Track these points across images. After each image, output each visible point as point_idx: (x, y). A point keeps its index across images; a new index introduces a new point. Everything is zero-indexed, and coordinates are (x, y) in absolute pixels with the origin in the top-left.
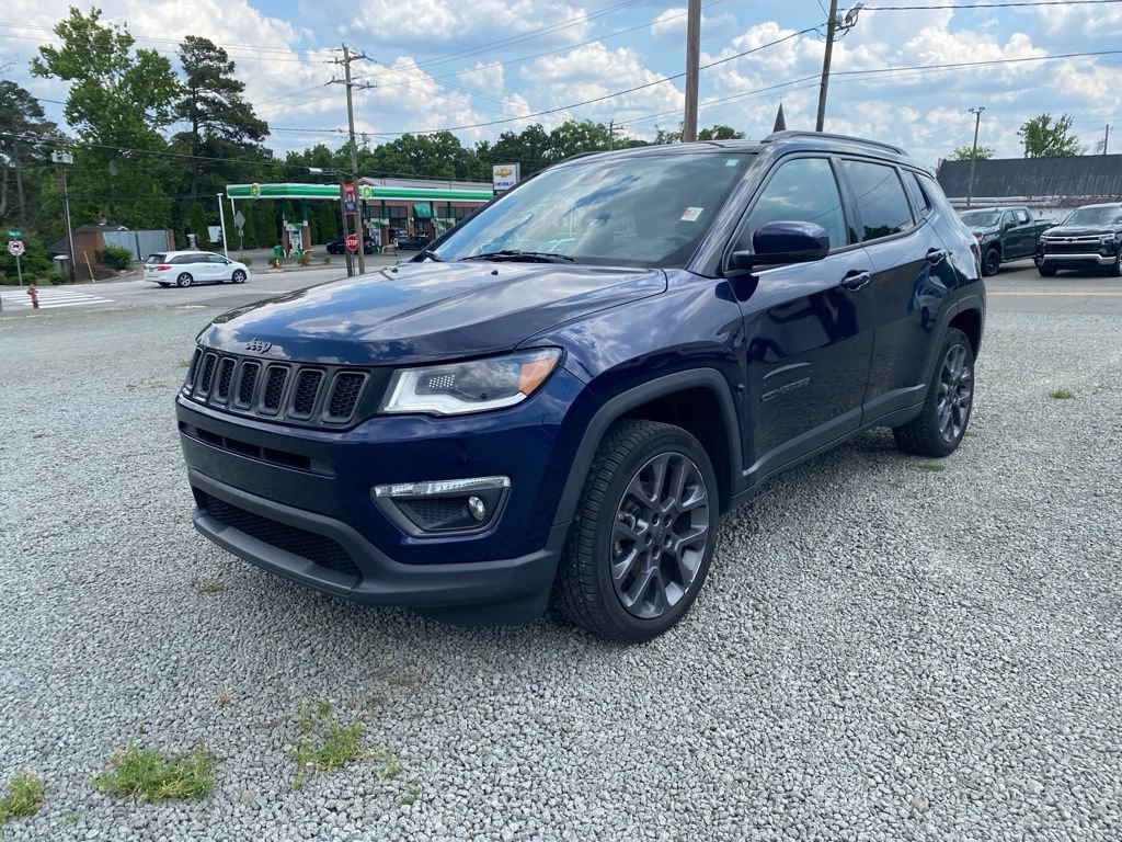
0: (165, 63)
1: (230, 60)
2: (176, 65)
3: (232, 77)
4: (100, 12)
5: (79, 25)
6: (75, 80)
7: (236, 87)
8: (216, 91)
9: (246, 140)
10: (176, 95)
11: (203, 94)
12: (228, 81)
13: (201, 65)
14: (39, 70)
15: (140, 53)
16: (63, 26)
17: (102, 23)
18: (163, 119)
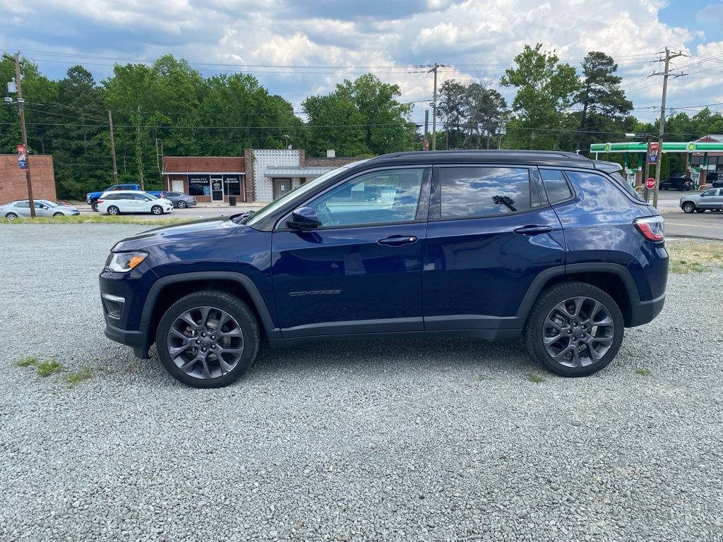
0: (572, 71)
1: (615, 63)
2: (580, 70)
3: (614, 74)
4: (541, 45)
5: (529, 55)
6: (521, 86)
7: (616, 81)
8: (601, 85)
9: (617, 114)
10: (577, 89)
11: (593, 87)
12: (611, 77)
13: (595, 69)
14: (504, 83)
15: (559, 67)
16: (520, 56)
17: (541, 52)
18: (567, 104)
